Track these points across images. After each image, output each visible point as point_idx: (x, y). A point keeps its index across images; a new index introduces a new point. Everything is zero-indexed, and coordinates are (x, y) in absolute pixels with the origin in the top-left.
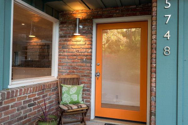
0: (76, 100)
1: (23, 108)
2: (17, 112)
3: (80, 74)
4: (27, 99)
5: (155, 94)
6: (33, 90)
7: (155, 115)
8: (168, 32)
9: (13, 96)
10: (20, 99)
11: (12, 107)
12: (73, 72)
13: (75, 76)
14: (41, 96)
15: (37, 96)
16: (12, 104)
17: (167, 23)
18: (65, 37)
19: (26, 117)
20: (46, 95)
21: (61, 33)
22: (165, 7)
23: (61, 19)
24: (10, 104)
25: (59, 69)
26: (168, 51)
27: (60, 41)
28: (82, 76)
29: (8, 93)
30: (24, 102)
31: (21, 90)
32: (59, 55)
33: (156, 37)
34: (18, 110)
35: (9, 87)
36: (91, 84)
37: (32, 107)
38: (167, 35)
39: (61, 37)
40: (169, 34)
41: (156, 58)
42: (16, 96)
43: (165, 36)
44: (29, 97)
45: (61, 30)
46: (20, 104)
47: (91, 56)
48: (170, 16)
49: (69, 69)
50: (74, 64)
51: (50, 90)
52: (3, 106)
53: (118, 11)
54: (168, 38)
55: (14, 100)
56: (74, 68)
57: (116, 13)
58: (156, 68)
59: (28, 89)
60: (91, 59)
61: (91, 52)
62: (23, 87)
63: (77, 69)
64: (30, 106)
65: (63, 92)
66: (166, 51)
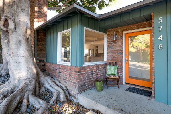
0: (114, 73)
1: (89, 75)
2: (86, 76)
3: (117, 60)
4: (91, 71)
5: (154, 72)
6: (94, 67)
7: (154, 83)
8: (161, 36)
9: (85, 69)
10: (88, 71)
11: (85, 74)
12: (114, 59)
13: (114, 61)
14: (98, 70)
15: (95, 70)
16: (85, 72)
17: (160, 31)
18: (110, 42)
19: (90, 79)
20: (100, 70)
21: (108, 40)
22: (159, 22)
23: (108, 33)
24: (84, 73)
25: (107, 58)
26: (161, 47)
27: (107, 44)
28: (118, 61)
29: (83, 68)
30: (90, 72)
31: (88, 67)
32: (107, 51)
33: (154, 39)
34: (87, 75)
35: (84, 65)
36: (122, 65)
37: (93, 75)
38: (160, 38)
39: (108, 42)
40: (161, 37)
41: (154, 51)
42: (86, 69)
43: (159, 38)
44: (92, 70)
45: (108, 38)
46: (88, 73)
47: (122, 51)
48: (162, 27)
49: (112, 57)
50: (114, 55)
51: (102, 68)
52: (81, 73)
53: (135, 26)
54: (161, 40)
55: (85, 71)
56: (114, 57)
57: (135, 27)
58: (154, 57)
59: (91, 67)
60: (122, 52)
61: (122, 49)
62: (89, 66)
63: (115, 57)
64: (92, 74)
65: (108, 69)
66: (160, 47)
